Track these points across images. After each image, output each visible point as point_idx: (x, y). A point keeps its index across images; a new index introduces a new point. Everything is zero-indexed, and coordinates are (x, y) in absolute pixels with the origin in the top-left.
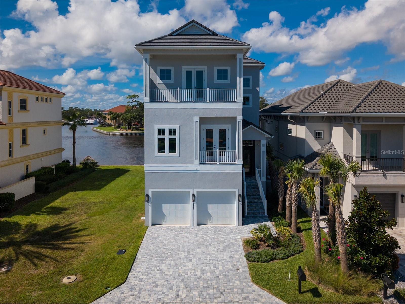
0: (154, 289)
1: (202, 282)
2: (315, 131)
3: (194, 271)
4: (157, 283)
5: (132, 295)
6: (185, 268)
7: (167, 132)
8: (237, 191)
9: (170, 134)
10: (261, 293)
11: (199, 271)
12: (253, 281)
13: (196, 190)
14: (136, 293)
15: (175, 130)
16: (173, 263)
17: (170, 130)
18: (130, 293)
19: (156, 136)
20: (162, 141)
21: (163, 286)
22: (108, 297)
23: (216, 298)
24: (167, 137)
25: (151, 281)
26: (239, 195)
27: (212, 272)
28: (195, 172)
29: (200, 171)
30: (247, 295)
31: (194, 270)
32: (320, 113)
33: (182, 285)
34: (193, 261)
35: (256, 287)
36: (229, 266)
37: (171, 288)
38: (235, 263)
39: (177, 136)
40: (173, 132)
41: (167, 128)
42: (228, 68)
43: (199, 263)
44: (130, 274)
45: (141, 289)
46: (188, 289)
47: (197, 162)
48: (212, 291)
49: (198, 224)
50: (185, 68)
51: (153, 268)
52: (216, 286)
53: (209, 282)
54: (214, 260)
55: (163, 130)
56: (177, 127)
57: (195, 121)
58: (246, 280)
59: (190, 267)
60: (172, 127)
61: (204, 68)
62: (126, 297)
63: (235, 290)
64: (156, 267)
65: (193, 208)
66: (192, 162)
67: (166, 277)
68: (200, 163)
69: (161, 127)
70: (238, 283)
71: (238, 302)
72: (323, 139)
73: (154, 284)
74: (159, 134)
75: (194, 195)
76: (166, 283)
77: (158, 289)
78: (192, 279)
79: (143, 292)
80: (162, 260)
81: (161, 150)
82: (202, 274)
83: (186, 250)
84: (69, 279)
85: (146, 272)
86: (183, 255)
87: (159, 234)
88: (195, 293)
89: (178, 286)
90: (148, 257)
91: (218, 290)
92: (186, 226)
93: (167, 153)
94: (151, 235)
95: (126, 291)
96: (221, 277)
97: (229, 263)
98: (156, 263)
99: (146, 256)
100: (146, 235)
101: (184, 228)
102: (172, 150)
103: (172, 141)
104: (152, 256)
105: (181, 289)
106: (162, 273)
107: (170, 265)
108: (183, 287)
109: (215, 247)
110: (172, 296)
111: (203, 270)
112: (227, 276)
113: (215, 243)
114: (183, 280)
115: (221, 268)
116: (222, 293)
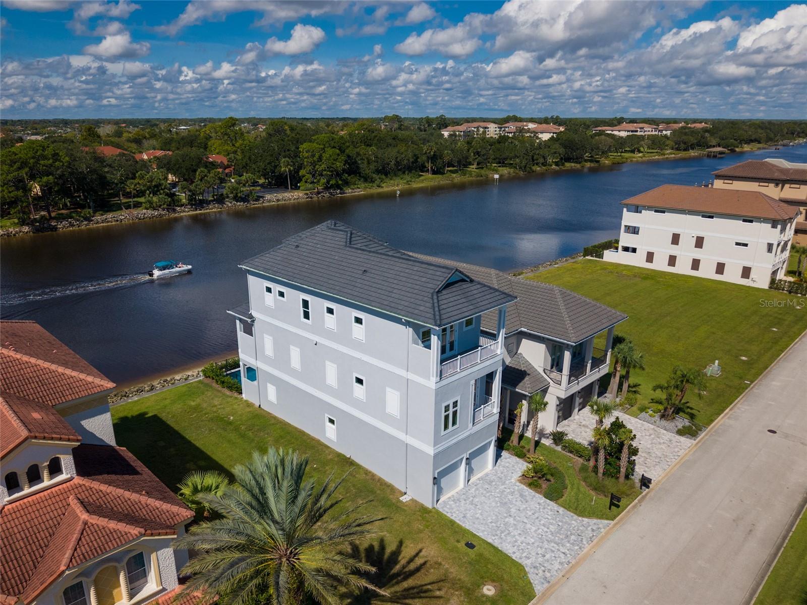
0: (545, 558)
1: (559, 535)
3: (541, 530)
4: (539, 553)
5: (544, 571)
6: (532, 531)
7: (451, 407)
9: (454, 407)
10: (594, 522)
11: (543, 527)
12: (580, 516)
13: (468, 452)
14: (543, 568)
15: (456, 402)
16: (519, 532)
17: (454, 403)
18: (541, 571)
19: (443, 415)
20: (447, 417)
21: (546, 553)
22: (535, 583)
23: (582, 541)
24: (451, 411)
26: (495, 440)
27: (551, 524)
28: (469, 436)
29: (472, 433)
30: (590, 528)
31: (539, 529)
33: (553, 544)
34: (525, 520)
35: (586, 520)
36: (550, 512)
37: (553, 551)
39: (458, 408)
41: (451, 403)
43: (532, 521)
44: (514, 558)
46: (560, 545)
47: (471, 425)
49: (468, 482)
51: (516, 544)
52: (569, 533)
53: (562, 532)
54: (535, 513)
55: (449, 406)
56: (458, 398)
57: (471, 386)
58: (574, 518)
59: (534, 529)
60: (455, 399)
63: (581, 528)
64: (516, 541)
65: (466, 471)
66: (467, 427)
67: (535, 545)
68: (473, 425)
69: (447, 403)
70: (573, 522)
71: (593, 536)
74: (445, 411)
75: (466, 459)
76: (543, 550)
77: (548, 556)
78: (550, 536)
79: (545, 565)
80: (508, 534)
81: (446, 427)
82: (548, 528)
83: (505, 515)
84: (489, 590)
85: (519, 550)
86: (511, 520)
87: (458, 510)
88: (568, 545)
89: (553, 547)
90: (496, 537)
91: (574, 535)
92: (461, 490)
93: (451, 428)
94: (454, 515)
95: (536, 571)
96: (560, 524)
97: (546, 510)
98: (509, 539)
99: (493, 538)
100: (452, 518)
101: (462, 493)
102: (454, 423)
103: (455, 413)
104: (497, 535)
105: (558, 547)
106: (528, 544)
107: (520, 534)
108: (555, 545)
109: (516, 501)
110: (562, 556)
111: (544, 525)
112: (562, 522)
113: (510, 497)
114: (548, 541)
115: (549, 517)
116: (579, 535)
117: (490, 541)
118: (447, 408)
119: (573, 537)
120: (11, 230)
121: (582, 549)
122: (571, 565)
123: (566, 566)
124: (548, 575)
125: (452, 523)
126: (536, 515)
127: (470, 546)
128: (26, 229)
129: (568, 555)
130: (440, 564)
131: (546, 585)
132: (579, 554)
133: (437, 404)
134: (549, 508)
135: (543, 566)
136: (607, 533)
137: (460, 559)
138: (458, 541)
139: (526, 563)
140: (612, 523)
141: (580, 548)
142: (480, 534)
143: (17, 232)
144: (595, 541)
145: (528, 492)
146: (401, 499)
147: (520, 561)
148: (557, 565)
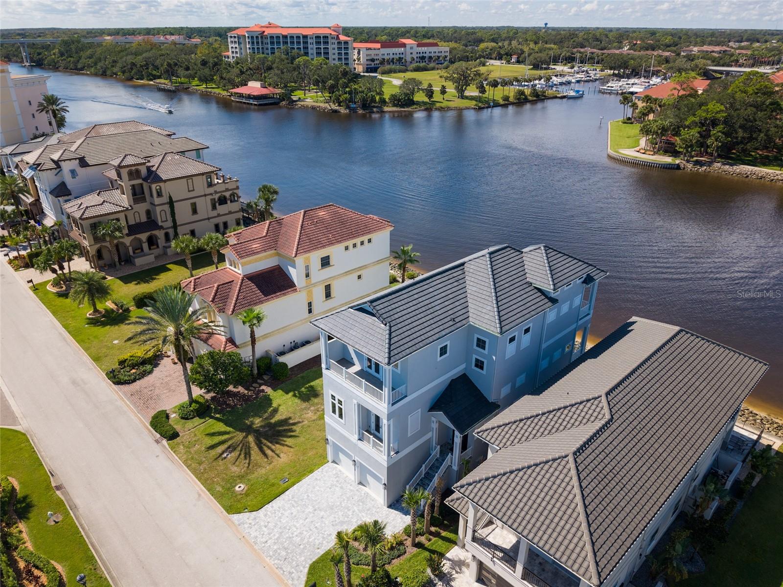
0: (263, 527)
1: (288, 542)
3: (295, 530)
4: (270, 524)
5: (250, 524)
6: (295, 523)
7: (337, 400)
11: (299, 532)
13: (356, 458)
14: (253, 524)
15: (342, 402)
16: (294, 514)
18: (250, 522)
20: (334, 405)
21: (269, 529)
22: (239, 516)
24: (337, 404)
25: (269, 520)
27: (303, 539)
28: (355, 444)
29: (359, 446)
30: (294, 571)
31: (297, 529)
33: (277, 535)
35: (306, 570)
36: (317, 542)
37: (269, 534)
38: (324, 542)
39: (344, 408)
40: (340, 402)
43: (307, 525)
44: (266, 506)
45: (258, 522)
46: (276, 541)
47: (356, 437)
48: (284, 553)
49: (360, 483)
52: (289, 551)
53: (291, 545)
54: (318, 529)
55: (335, 397)
57: (354, 404)
58: (309, 561)
59: (298, 525)
60: (340, 398)
62: (246, 523)
63: (294, 563)
66: (353, 435)
67: (278, 522)
68: (358, 439)
69: (333, 394)
70: (303, 558)
71: (284, 571)
73: (266, 524)
74: (332, 398)
75: (355, 461)
76: (273, 527)
78: (287, 535)
82: (297, 536)
83: (317, 507)
84: (240, 487)
85: (275, 511)
86: (310, 510)
87: (325, 476)
88: (275, 547)
89: (274, 535)
91: (287, 555)
94: (320, 473)
95: (251, 519)
96: (302, 547)
97: (321, 539)
98: (288, 506)
99: (290, 496)
100: (317, 472)
104: (293, 498)
105: (273, 538)
106: (280, 518)
108: (276, 537)
109: (336, 518)
110: (264, 540)
111: (301, 533)
112: (305, 548)
113: (340, 513)
114: (281, 533)
115: (311, 540)
116: (286, 559)
117: (287, 493)
121: (269, 558)
122: (253, 544)
123: (252, 540)
124: (246, 526)
125: (311, 471)
126: (315, 530)
127: (284, 480)
129: (263, 545)
130: (270, 464)
131: (236, 523)
132: (263, 553)
135: (255, 525)
137: (273, 475)
138: (290, 474)
139: (260, 513)
141: (270, 556)
142: (295, 487)
144: (277, 571)
147: (263, 509)
148: (253, 534)
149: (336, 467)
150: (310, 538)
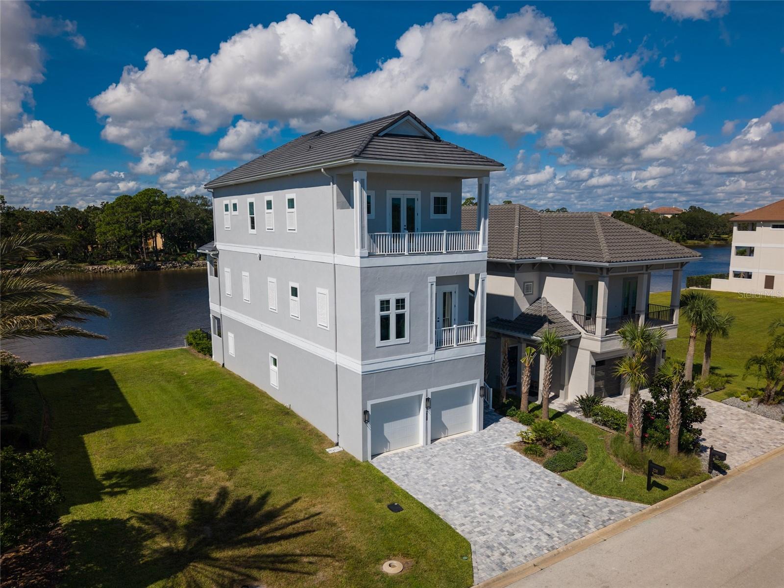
0: (513, 538)
1: (549, 512)
2: (524, 283)
3: (521, 503)
4: (505, 529)
5: (503, 554)
6: (506, 502)
7: (393, 305)
8: (478, 382)
9: (398, 308)
10: (617, 503)
11: (526, 500)
12: (594, 493)
13: (430, 390)
14: (503, 550)
15: (403, 300)
16: (483, 501)
17: (398, 301)
18: (496, 554)
19: (378, 314)
20: (385, 321)
21: (518, 531)
22: (479, 567)
23: (586, 523)
24: (393, 313)
25: (495, 530)
26: (481, 388)
27: (541, 497)
28: (430, 364)
29: (436, 361)
30: (607, 509)
31: (518, 501)
32: (537, 258)
33: (533, 522)
34: (501, 489)
35: (603, 499)
36: (545, 485)
37: (530, 531)
39: (407, 311)
40: (400, 303)
41: (393, 298)
42: (448, 195)
43: (513, 491)
44: (458, 531)
45: (500, 544)
46: (547, 524)
47: (432, 347)
49: (433, 441)
50: (391, 194)
51: (472, 514)
52: (568, 511)
53: (556, 509)
54: (521, 482)
55: (388, 302)
56: (406, 296)
57: (429, 284)
58: (584, 494)
59: (510, 499)
60: (400, 296)
61: (416, 194)
62: (500, 559)
63: (591, 508)
64: (473, 511)
65: (427, 419)
66: (425, 349)
67: (503, 519)
68: (436, 349)
69: (385, 297)
70: (580, 499)
71: (610, 519)
72: (532, 294)
73: (506, 533)
74: (382, 310)
75: (428, 400)
76: (515, 527)
77: (518, 536)
78: (534, 511)
79: (508, 547)
80: (465, 501)
81: (385, 336)
82: (534, 502)
83: (471, 480)
84: (392, 566)
85: (472, 522)
86: (478, 487)
87: (400, 468)
88: (560, 526)
89: (533, 525)
90: (443, 503)
91: (576, 514)
92: (419, 448)
93: (393, 339)
94: (392, 472)
95: (489, 553)
96: (557, 499)
97: (541, 481)
98: (463, 507)
99: (438, 503)
100: (388, 475)
101: (419, 450)
102: (400, 334)
103: (400, 318)
104: (445, 501)
105: (540, 526)
106: (492, 517)
107: (484, 503)
108: (538, 524)
109: (497, 466)
110: (544, 538)
111: (529, 498)
112: (561, 497)
113: (489, 461)
114: (527, 517)
115: (542, 490)
116: (584, 516)
117: (430, 506)
118: (385, 305)
119: (573, 517)
120: (118, 267)
121: (584, 534)
122: (555, 552)
123: (546, 551)
124: (507, 559)
125: (384, 479)
126: (521, 485)
127: (395, 508)
128: (132, 267)
129: (556, 539)
130: (334, 525)
131: (498, 573)
132: (575, 539)
133: (366, 292)
134: (547, 479)
135: (505, 548)
136: (633, 520)
137: (369, 522)
138: (379, 501)
139: (477, 540)
140: (649, 507)
141: (580, 532)
142: (420, 497)
143: (123, 269)
144: (610, 527)
145: (519, 458)
146: (327, 450)
147: (467, 536)
148: (529, 549)
149: (386, 457)
150: (539, 491)
